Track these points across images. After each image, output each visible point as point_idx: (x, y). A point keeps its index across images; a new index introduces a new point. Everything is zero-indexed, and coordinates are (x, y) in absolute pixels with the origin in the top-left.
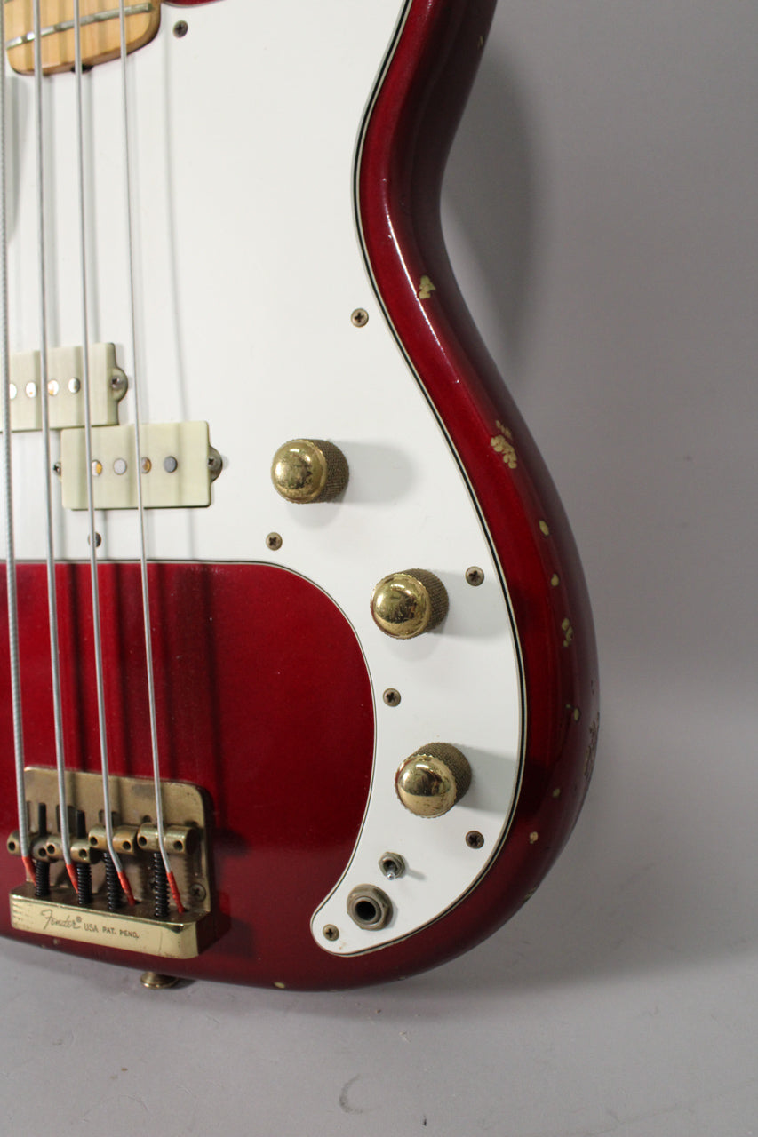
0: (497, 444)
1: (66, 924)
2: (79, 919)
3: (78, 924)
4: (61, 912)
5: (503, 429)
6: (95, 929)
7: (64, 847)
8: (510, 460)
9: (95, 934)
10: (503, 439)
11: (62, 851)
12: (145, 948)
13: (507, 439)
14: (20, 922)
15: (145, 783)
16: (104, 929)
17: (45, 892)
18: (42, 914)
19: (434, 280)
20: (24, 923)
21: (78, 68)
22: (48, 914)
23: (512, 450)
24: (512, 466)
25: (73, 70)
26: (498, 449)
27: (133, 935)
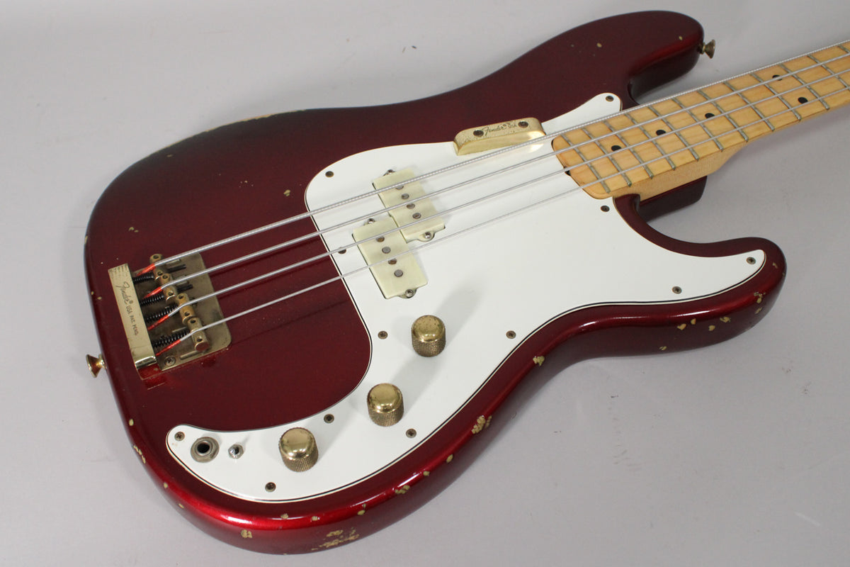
0: (481, 420)
1: (125, 297)
2: (131, 302)
3: (128, 303)
4: (131, 292)
5: (488, 421)
6: (129, 312)
7: (168, 285)
8: (476, 429)
9: (127, 313)
10: (484, 422)
11: (165, 284)
12: (131, 340)
13: (485, 425)
14: (114, 273)
15: (221, 315)
16: (132, 317)
17: (137, 281)
18: (125, 283)
19: (544, 363)
20: (114, 275)
21: (566, 170)
22: (126, 285)
23: (481, 429)
24: (473, 431)
25: (564, 167)
26: (479, 421)
27: (136, 332)
